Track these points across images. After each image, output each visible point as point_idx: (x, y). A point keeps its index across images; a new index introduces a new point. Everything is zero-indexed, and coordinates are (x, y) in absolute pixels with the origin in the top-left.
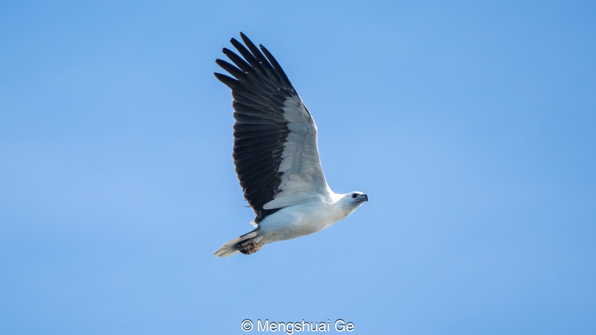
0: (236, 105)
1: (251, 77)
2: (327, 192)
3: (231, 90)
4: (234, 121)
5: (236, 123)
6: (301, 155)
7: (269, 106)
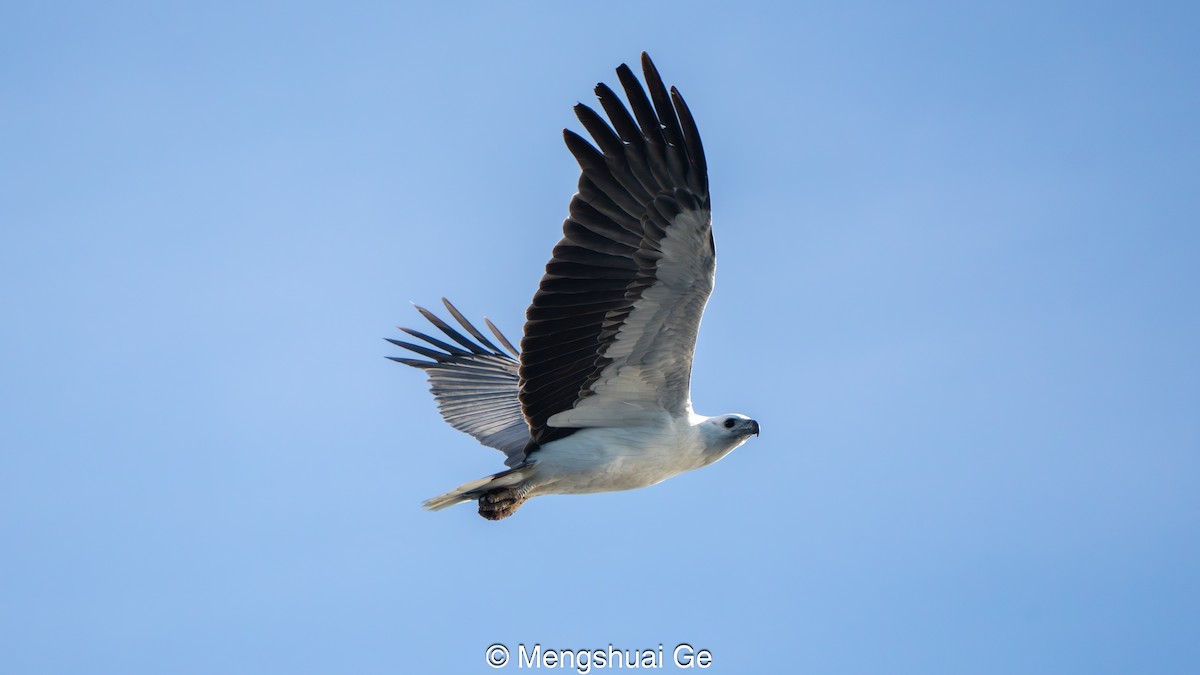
0: (577, 205)
1: (631, 154)
2: (685, 410)
3: (582, 171)
4: (560, 237)
5: (563, 241)
6: (661, 329)
7: (641, 219)
